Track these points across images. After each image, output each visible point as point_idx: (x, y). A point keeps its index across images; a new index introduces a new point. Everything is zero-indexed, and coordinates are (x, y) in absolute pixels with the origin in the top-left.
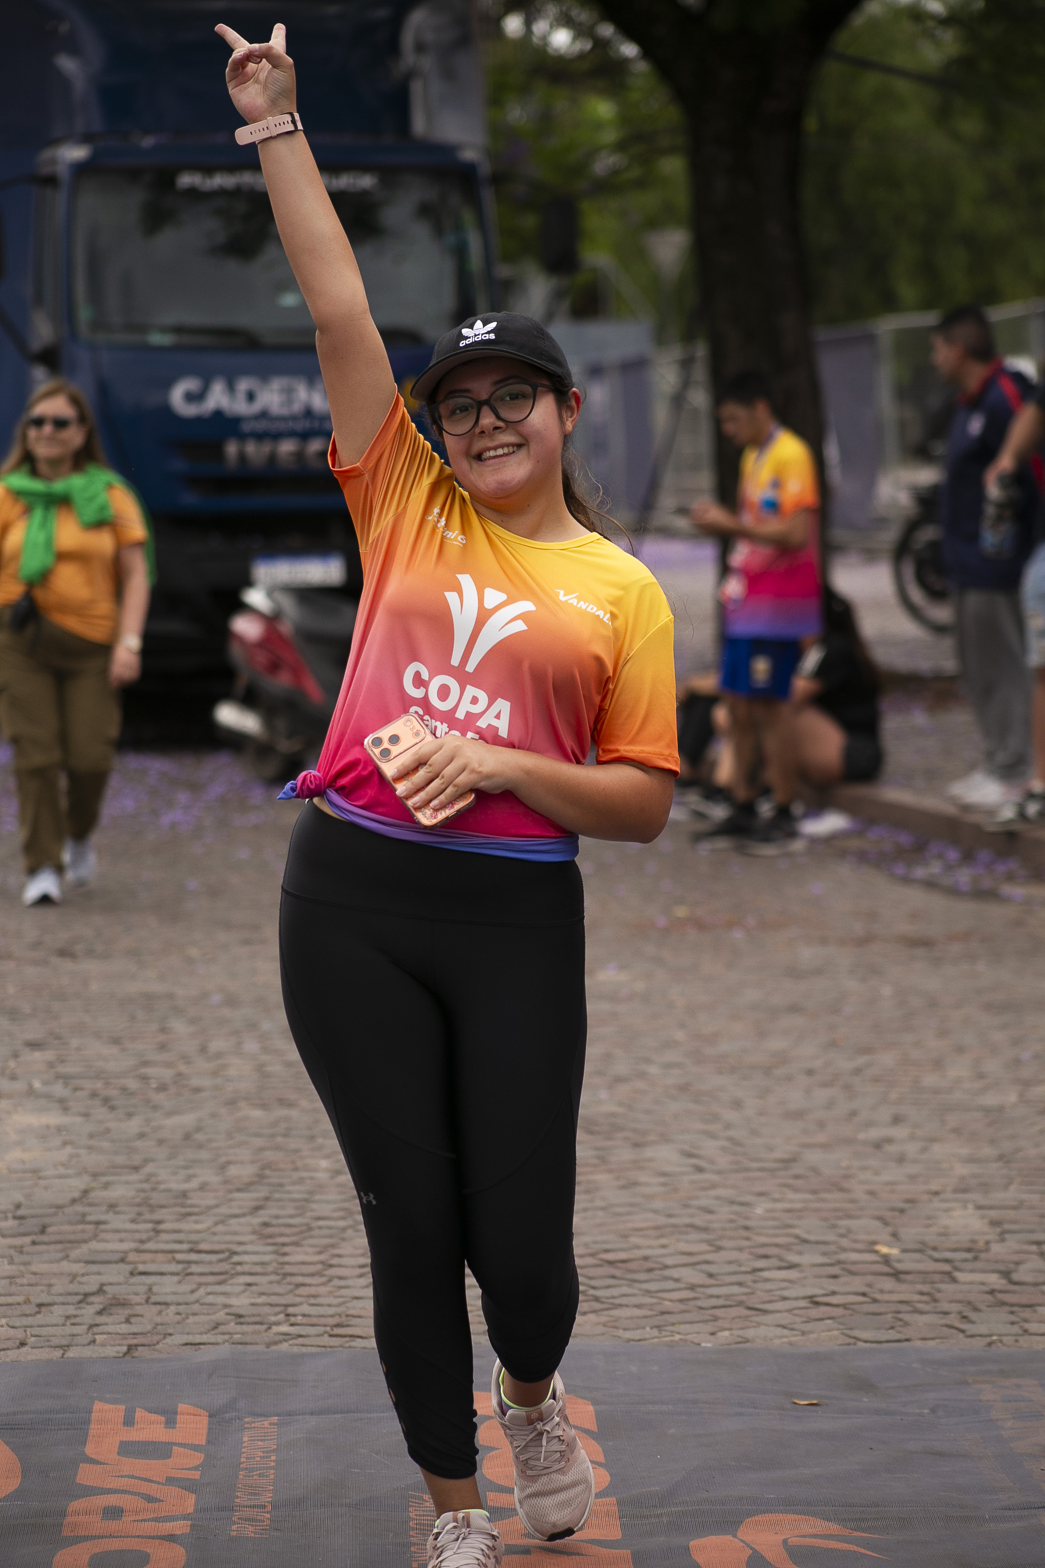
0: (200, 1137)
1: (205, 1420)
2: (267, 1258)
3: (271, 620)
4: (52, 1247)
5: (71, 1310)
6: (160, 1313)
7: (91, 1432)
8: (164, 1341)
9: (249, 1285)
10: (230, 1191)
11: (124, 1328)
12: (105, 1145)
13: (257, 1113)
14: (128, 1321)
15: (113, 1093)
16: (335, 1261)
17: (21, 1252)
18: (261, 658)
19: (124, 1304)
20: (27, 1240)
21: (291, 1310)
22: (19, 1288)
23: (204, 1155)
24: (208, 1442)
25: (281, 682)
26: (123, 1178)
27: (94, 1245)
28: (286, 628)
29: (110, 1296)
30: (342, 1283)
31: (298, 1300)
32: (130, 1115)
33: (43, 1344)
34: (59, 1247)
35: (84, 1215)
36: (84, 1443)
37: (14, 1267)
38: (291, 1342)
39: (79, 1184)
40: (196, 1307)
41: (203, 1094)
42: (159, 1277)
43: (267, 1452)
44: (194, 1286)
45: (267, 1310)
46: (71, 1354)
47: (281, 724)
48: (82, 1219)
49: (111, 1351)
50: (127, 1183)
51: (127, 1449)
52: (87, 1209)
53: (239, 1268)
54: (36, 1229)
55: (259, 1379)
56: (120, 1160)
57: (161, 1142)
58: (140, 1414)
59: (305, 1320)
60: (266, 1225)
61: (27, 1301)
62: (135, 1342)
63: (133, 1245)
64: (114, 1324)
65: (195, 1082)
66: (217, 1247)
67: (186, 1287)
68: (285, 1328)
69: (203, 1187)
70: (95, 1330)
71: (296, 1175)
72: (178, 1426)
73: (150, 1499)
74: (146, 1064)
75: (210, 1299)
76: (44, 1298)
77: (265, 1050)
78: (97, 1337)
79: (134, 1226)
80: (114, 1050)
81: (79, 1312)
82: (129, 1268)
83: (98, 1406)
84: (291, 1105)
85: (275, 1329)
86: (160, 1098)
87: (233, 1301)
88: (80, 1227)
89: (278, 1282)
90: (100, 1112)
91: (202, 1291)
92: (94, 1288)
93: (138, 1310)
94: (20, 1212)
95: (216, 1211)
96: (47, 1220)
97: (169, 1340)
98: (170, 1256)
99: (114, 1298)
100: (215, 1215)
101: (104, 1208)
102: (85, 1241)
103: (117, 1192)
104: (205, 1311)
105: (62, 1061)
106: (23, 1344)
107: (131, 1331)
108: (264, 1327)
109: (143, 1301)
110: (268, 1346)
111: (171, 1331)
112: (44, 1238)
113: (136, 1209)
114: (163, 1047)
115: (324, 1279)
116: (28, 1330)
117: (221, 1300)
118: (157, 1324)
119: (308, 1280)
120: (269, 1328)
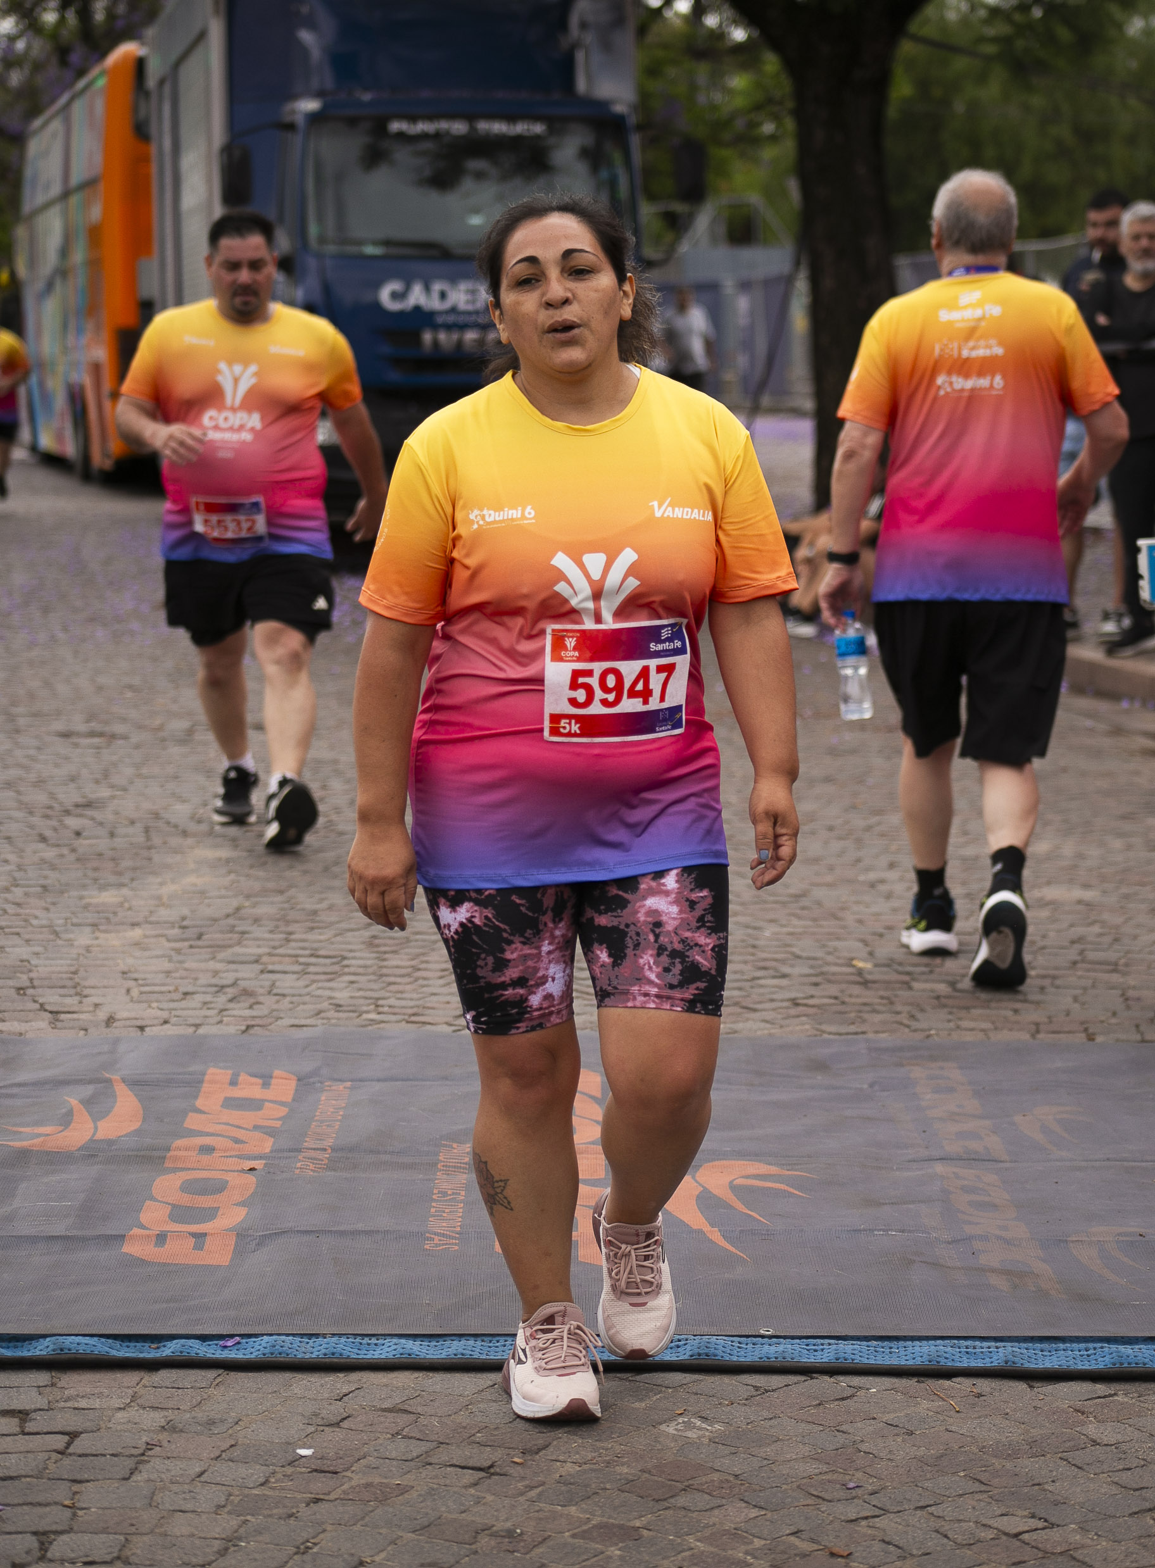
2: (370, 962)
4: (204, 950)
5: (208, 998)
6: (278, 1002)
8: (276, 1023)
9: (352, 982)
11: (248, 1013)
14: (251, 1007)
17: (180, 953)
19: (251, 994)
20: (186, 944)
21: (380, 1002)
22: (173, 980)
24: (294, 1100)
26: (270, 899)
27: (237, 950)
29: (241, 988)
30: (426, 982)
31: (388, 994)
33: (181, 1023)
34: (209, 950)
35: (233, 926)
36: (196, 1097)
37: (172, 965)
38: (374, 1026)
39: (235, 903)
40: (307, 998)
42: (282, 975)
43: (338, 1109)
44: (307, 983)
45: (361, 1001)
46: (201, 1031)
48: (232, 930)
49: (232, 1030)
50: (272, 903)
51: (231, 1103)
52: (237, 922)
53: (346, 970)
54: (194, 936)
55: (342, 1053)
59: (389, 1010)
61: (176, 990)
62: (253, 1023)
63: (267, 950)
64: (240, 1010)
66: (332, 953)
67: (301, 983)
68: (372, 1016)
69: (331, 908)
70: (225, 1013)
75: (319, 992)
76: (190, 989)
78: (225, 1019)
79: (270, 936)
81: (214, 1000)
82: (260, 967)
85: (365, 1016)
87: (337, 994)
88: (229, 936)
89: (375, 981)
91: (314, 986)
92: (229, 982)
93: (261, 999)
94: (185, 923)
95: (337, 925)
96: (203, 930)
97: (279, 1022)
98: (294, 959)
99: (244, 989)
100: (336, 929)
101: (250, 922)
102: (230, 946)
103: (263, 910)
104: (313, 1001)
106: (166, 1022)
107: (252, 1015)
108: (357, 1014)
109: (266, 993)
110: (357, 1028)
111: (282, 1015)
112: (200, 943)
113: (275, 923)
115: (411, 979)
116: (173, 1012)
117: (327, 993)
118: (273, 1010)
119: (398, 980)
120: (360, 1015)
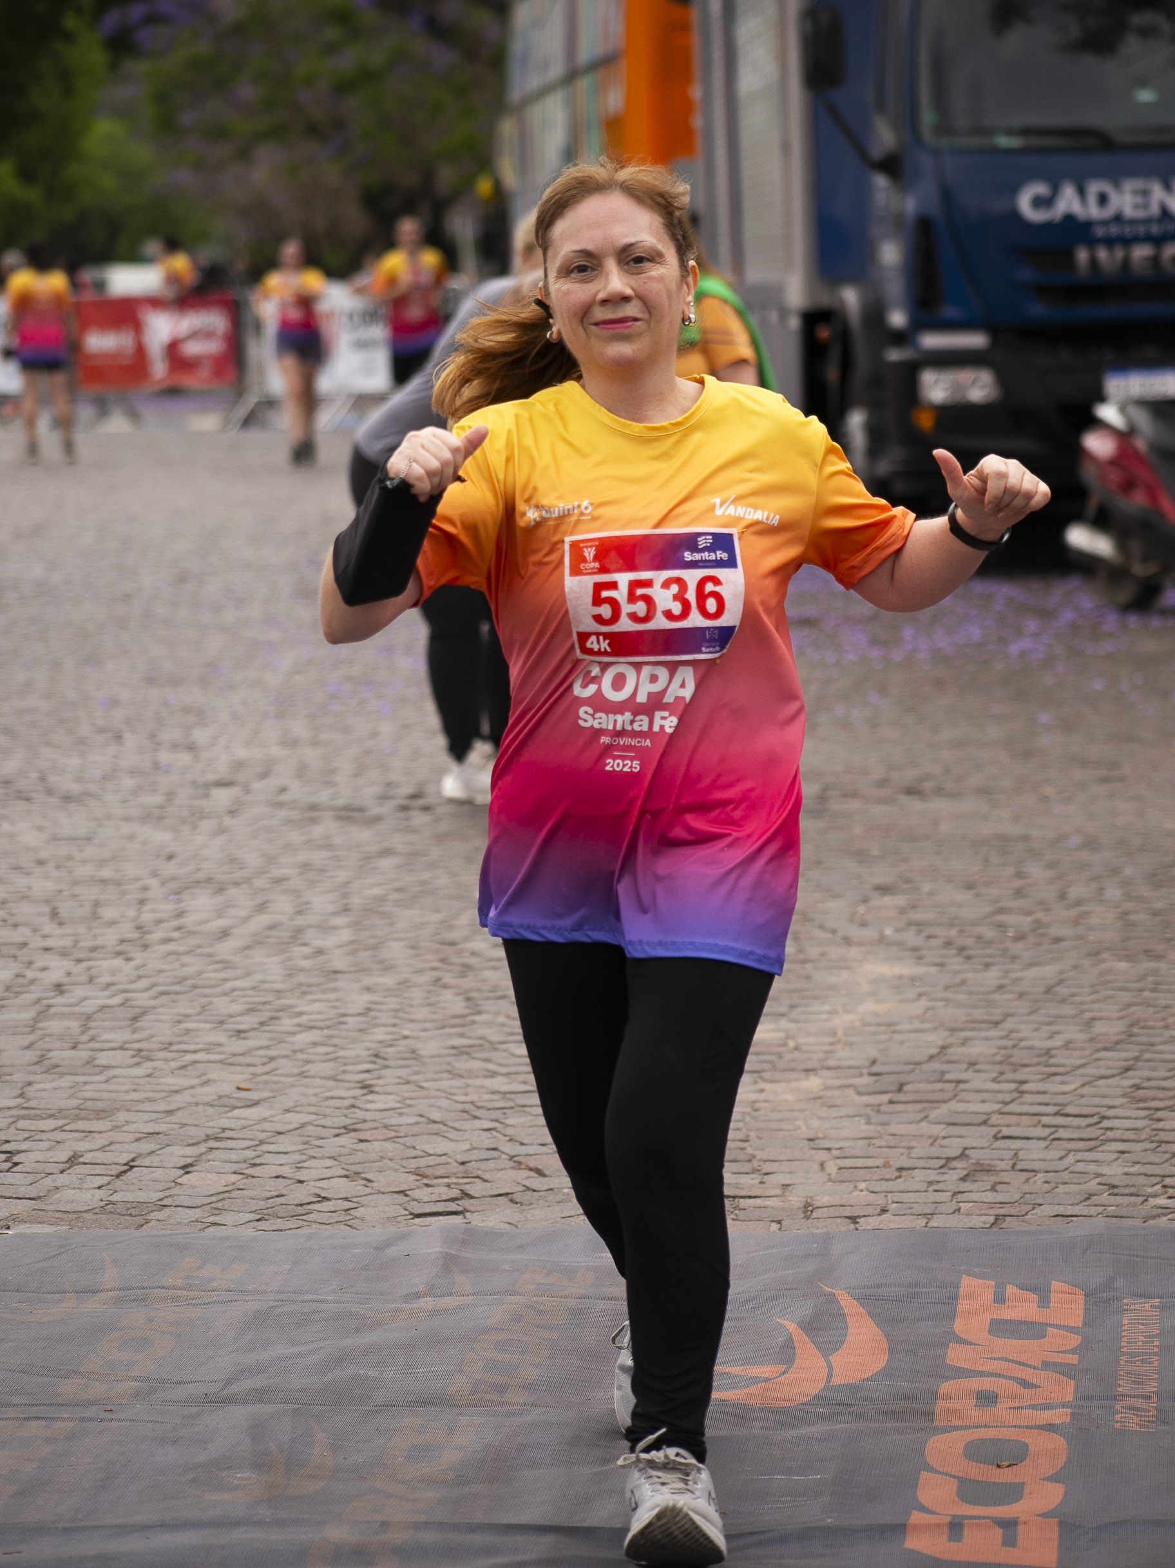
0: (1060, 990)
1: (1081, 1300)
2: (1140, 1124)
3: (1124, 437)
4: (910, 1107)
5: (933, 1176)
6: (1027, 1180)
7: (960, 1307)
8: (1033, 1212)
9: (1123, 1152)
10: (1097, 1051)
11: (990, 1197)
12: (962, 997)
13: (1123, 965)
14: (993, 1189)
15: (969, 942)
17: (878, 1112)
18: (1115, 476)
19: (989, 1170)
20: (885, 1098)
21: (1168, 1181)
22: (879, 1150)
23: (1068, 1010)
24: (1085, 1324)
25: (1137, 502)
26: (983, 1034)
27: (954, 1105)
28: (1140, 444)
29: (973, 1161)
32: (987, 966)
33: (905, 1212)
34: (919, 1106)
35: (943, 1073)
36: (952, 1319)
37: (871, 1127)
38: (1170, 1216)
39: (936, 1039)
40: (1065, 1176)
41: (1064, 944)
42: (1024, 1141)
43: (1149, 1337)
44: (1063, 1153)
45: (1142, 1180)
46: (933, 1223)
47: (1136, 547)
48: (941, 1078)
49: (977, 1221)
50: (987, 1039)
51: (999, 1328)
52: (946, 1067)
53: (1110, 1134)
54: (893, 1088)
55: (1137, 1256)
56: (979, 1014)
57: (1021, 995)
58: (1010, 1290)
60: (1138, 1087)
61: (887, 1165)
62: (1002, 1212)
63: (997, 1107)
64: (979, 1191)
65: (1054, 931)
66: (1085, 1111)
67: (1054, 1154)
68: (1162, 1201)
69: (1067, 1045)
70: (959, 1197)
72: (1052, 1305)
73: (1026, 1384)
74: (1001, 911)
75: (1080, 1167)
76: (906, 1163)
77: (1129, 897)
78: (961, 1204)
79: (996, 1086)
80: (968, 896)
81: (942, 1178)
82: (994, 1130)
83: (966, 1280)
84: (1159, 957)
85: (1152, 1202)
86: (1018, 948)
87: (1105, 1170)
88: (939, 1086)
89: (1153, 1150)
90: (956, 963)
91: (1071, 1158)
92: (958, 1152)
93: (1004, 1177)
94: (875, 1069)
95: (1081, 1071)
96: (904, 1078)
97: (1038, 1211)
98: (1036, 1118)
99: (977, 1163)
100: (1082, 1076)
101: (965, 1066)
102: (945, 1102)
103: (977, 1049)
104: (1075, 1181)
105: (914, 907)
106: (884, 1211)
107: (997, 1201)
108: (1141, 1199)
109: (1009, 1168)
110: (1145, 1220)
111: (1040, 1201)
112: (901, 1097)
113: (997, 1068)
114: (1019, 893)
116: (890, 1195)
117: (1092, 1168)
118: (1026, 1193)
120: (1145, 1201)
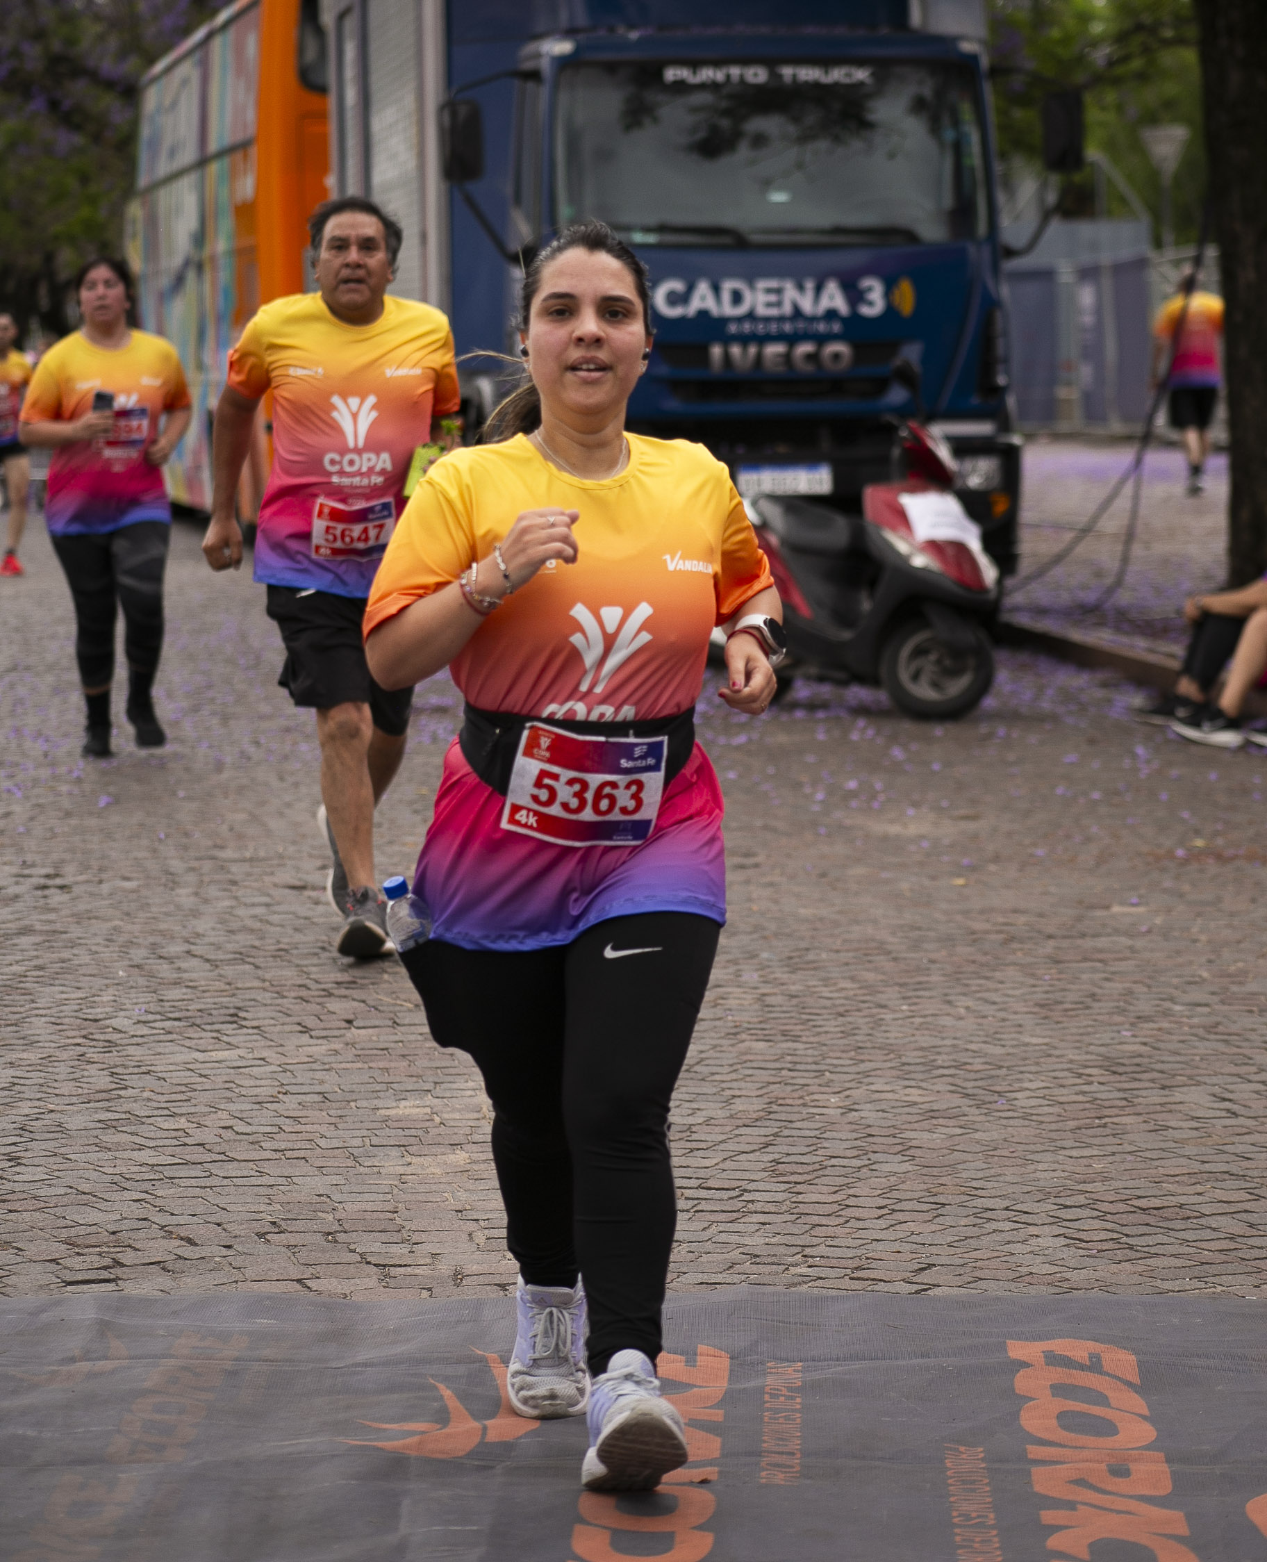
2: (780, 1197)
9: (763, 1224)
10: (738, 1127)
13: (762, 1045)
16: (851, 1202)
21: (808, 1251)
23: (711, 1087)
28: (775, 537)
30: (860, 1224)
31: (816, 1241)
38: (810, 1284)
40: (709, 1246)
44: (706, 1224)
45: (783, 1250)
53: (752, 1206)
55: (781, 1322)
59: (823, 1262)
60: (778, 1162)
66: (728, 1184)
67: (697, 1225)
68: (803, 1270)
69: (708, 1122)
71: (805, 1111)
75: (724, 1237)
77: (766, 980)
84: (797, 1037)
85: (793, 1270)
87: (748, 1240)
89: (793, 1222)
91: (714, 1229)
95: (724, 1146)
97: (682, 1279)
100: (725, 1151)
104: (718, 1250)
108: (783, 1268)
110: (788, 1286)
111: (684, 1270)
115: (842, 1220)
117: (734, 1239)
119: (824, 1221)
120: (787, 1269)
